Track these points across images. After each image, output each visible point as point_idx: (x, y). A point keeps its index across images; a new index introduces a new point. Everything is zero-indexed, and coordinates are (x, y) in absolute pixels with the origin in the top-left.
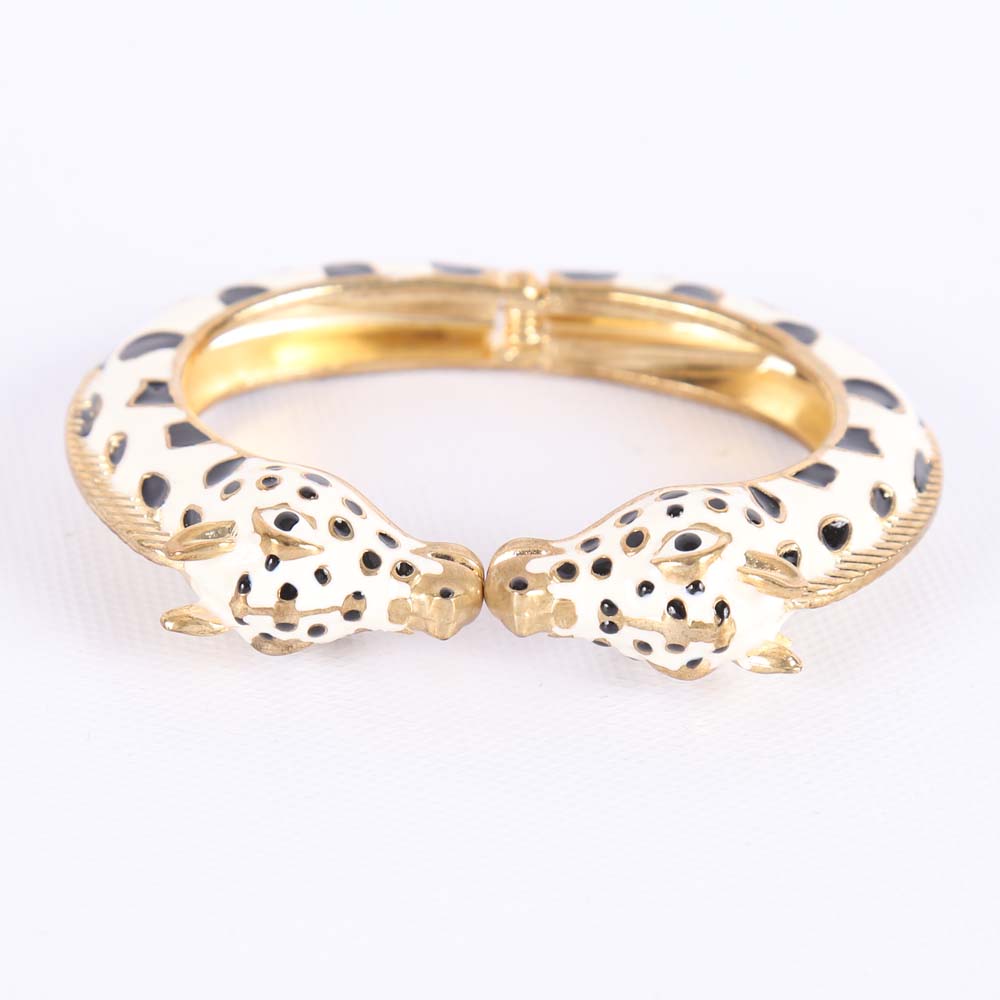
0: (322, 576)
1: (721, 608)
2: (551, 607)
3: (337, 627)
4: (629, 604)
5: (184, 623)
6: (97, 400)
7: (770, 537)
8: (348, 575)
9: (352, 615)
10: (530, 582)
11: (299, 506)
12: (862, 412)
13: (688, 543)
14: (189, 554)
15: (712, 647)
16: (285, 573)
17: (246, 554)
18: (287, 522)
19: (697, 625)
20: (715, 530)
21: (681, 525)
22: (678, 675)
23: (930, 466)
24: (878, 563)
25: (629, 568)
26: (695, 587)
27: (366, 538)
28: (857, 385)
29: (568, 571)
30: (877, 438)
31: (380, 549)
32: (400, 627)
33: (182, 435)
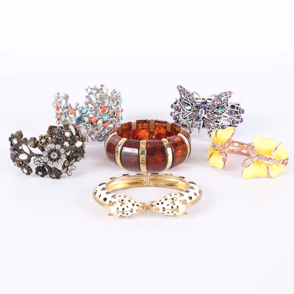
0: (127, 207)
1: (178, 207)
2: (157, 208)
3: (130, 214)
4: (166, 207)
5: (110, 215)
6: (96, 191)
7: (182, 198)
8: (131, 207)
9: (132, 212)
10: (154, 206)
11: (124, 199)
12: (191, 185)
13: (173, 199)
14: (111, 205)
15: (177, 212)
16: (123, 207)
17: (118, 205)
18: (122, 200)
19: (175, 209)
20: (175, 197)
21: (172, 197)
22: (173, 216)
23: (200, 191)
24: (196, 201)
25: (165, 203)
26: (174, 204)
27: (132, 202)
28: (190, 182)
29: (158, 204)
30: (194, 187)
31: (134, 203)
32: (138, 213)
33: (107, 193)
